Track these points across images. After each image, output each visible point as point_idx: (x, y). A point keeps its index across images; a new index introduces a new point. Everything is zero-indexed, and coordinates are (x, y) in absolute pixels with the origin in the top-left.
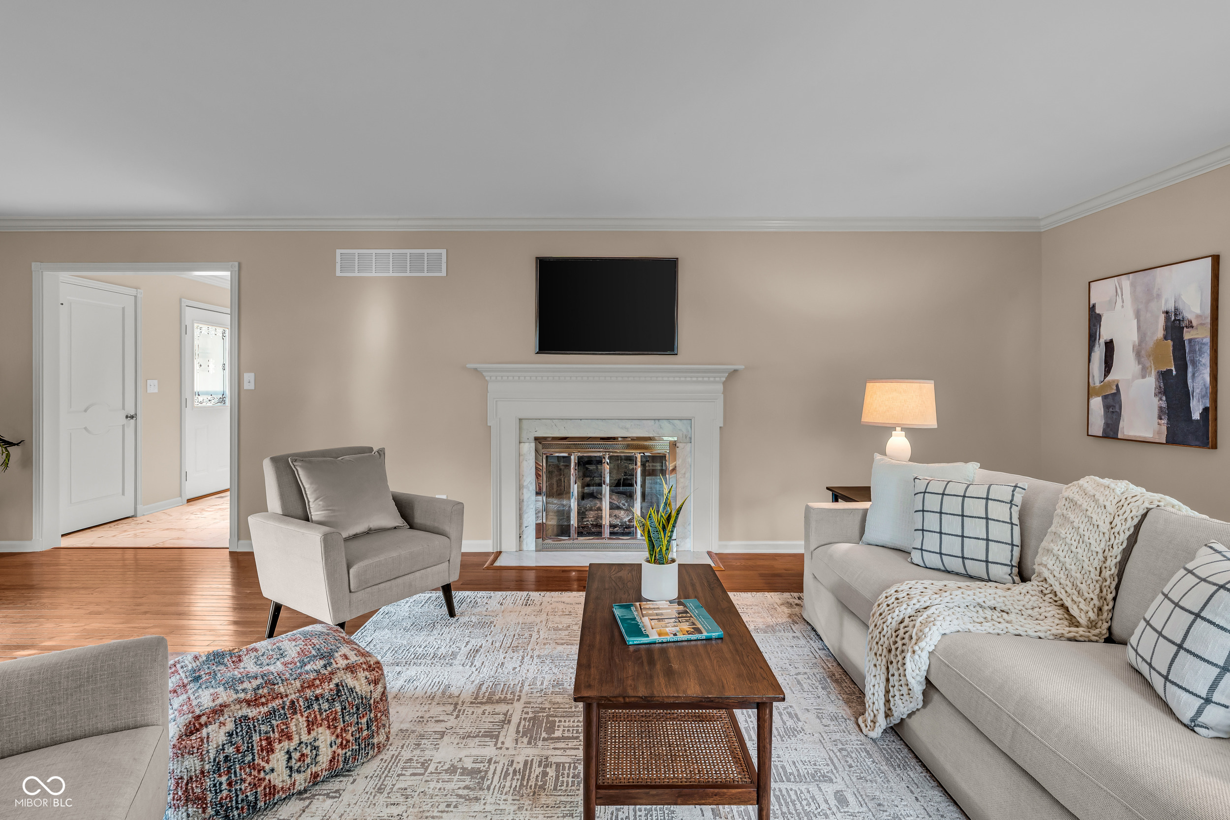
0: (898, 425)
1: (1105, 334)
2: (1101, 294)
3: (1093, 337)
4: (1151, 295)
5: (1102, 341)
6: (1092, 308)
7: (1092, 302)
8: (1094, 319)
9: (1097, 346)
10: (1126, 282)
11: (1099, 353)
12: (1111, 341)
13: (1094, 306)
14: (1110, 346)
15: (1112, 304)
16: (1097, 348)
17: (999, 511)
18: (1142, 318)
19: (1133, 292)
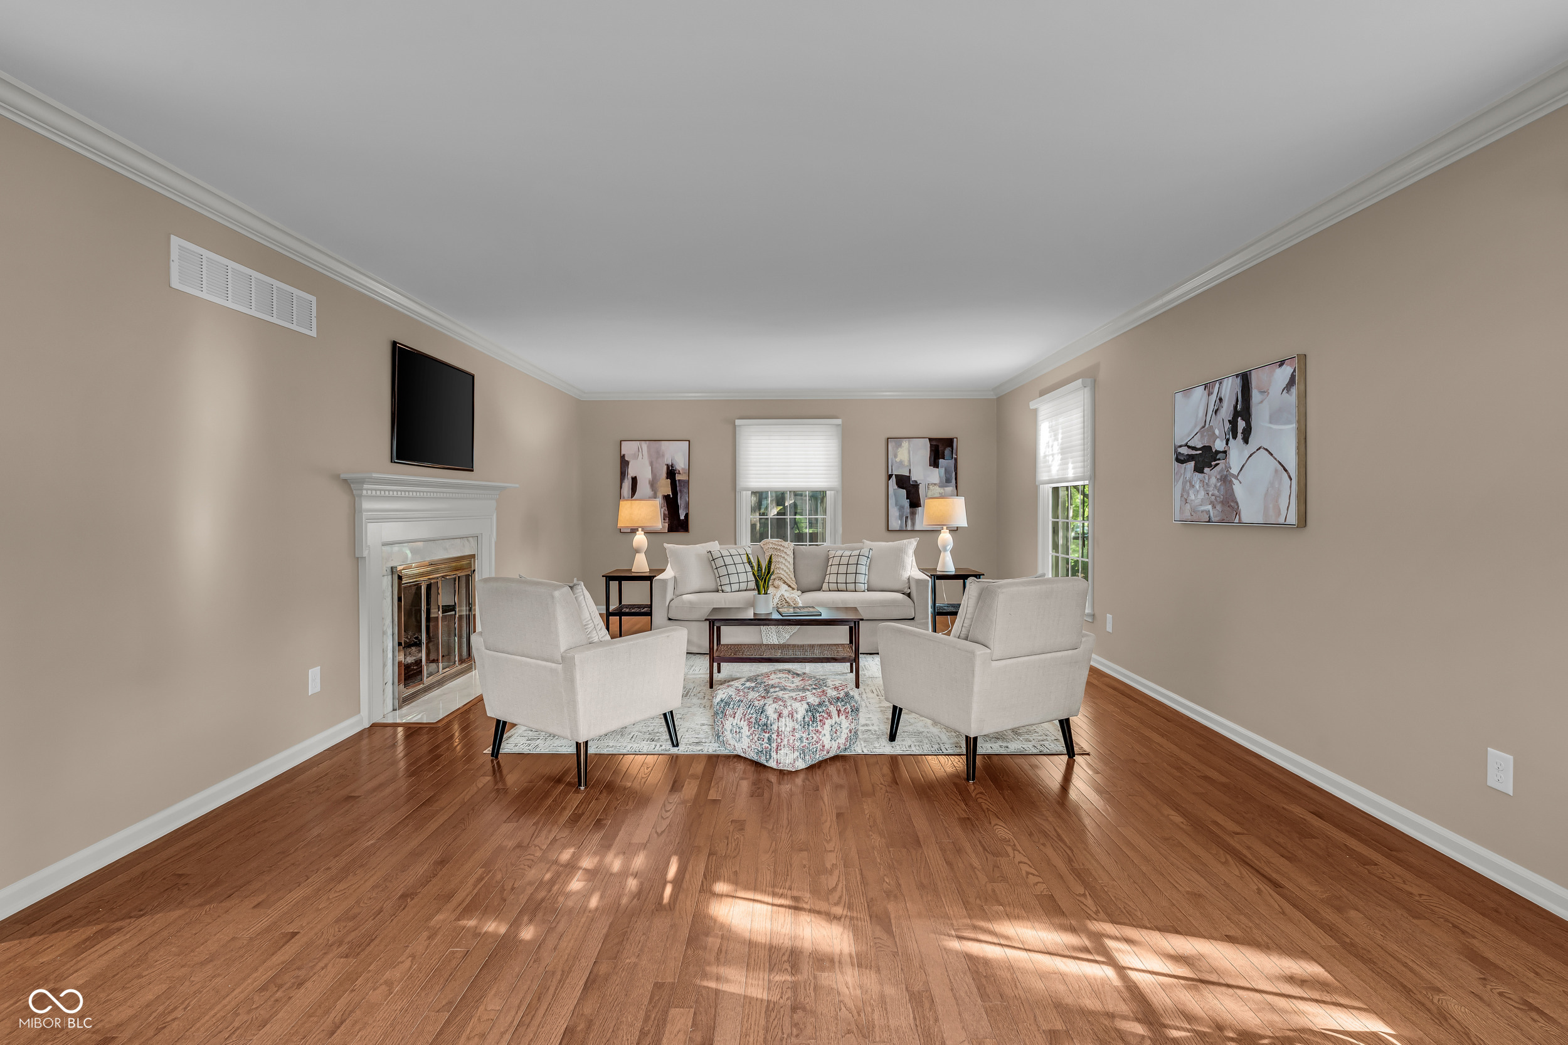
0: (640, 527)
1: (632, 472)
2: (628, 449)
3: (623, 474)
4: (659, 454)
5: (630, 477)
6: (623, 457)
7: (622, 453)
8: (624, 463)
9: (626, 479)
10: (644, 445)
11: (627, 484)
12: (636, 477)
13: (624, 455)
14: (634, 480)
15: (636, 457)
16: (626, 481)
17: (737, 559)
18: (654, 466)
19: (649, 452)
